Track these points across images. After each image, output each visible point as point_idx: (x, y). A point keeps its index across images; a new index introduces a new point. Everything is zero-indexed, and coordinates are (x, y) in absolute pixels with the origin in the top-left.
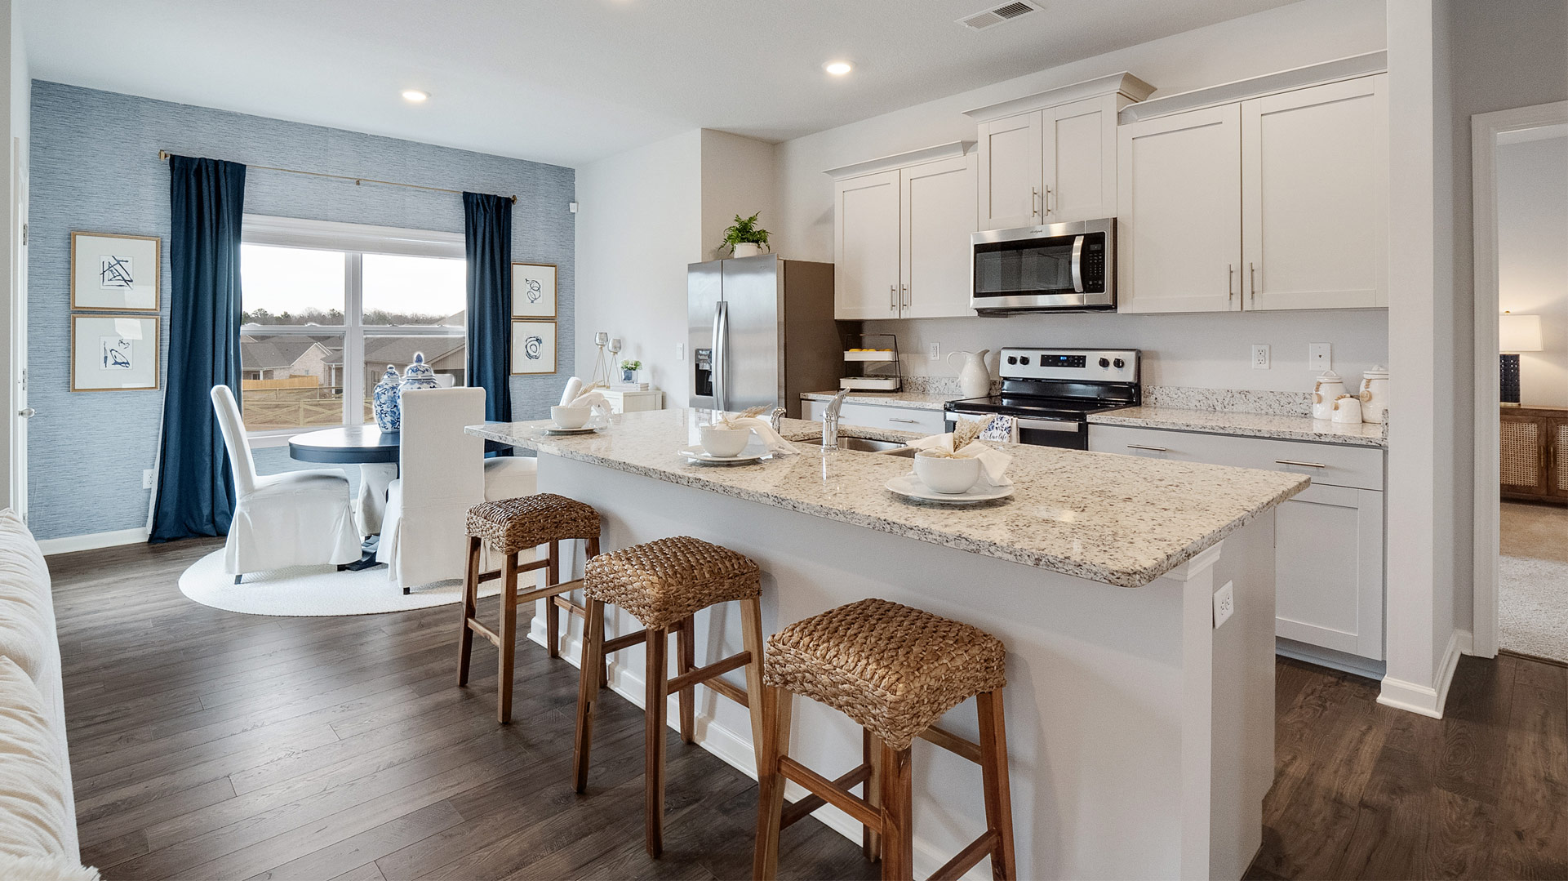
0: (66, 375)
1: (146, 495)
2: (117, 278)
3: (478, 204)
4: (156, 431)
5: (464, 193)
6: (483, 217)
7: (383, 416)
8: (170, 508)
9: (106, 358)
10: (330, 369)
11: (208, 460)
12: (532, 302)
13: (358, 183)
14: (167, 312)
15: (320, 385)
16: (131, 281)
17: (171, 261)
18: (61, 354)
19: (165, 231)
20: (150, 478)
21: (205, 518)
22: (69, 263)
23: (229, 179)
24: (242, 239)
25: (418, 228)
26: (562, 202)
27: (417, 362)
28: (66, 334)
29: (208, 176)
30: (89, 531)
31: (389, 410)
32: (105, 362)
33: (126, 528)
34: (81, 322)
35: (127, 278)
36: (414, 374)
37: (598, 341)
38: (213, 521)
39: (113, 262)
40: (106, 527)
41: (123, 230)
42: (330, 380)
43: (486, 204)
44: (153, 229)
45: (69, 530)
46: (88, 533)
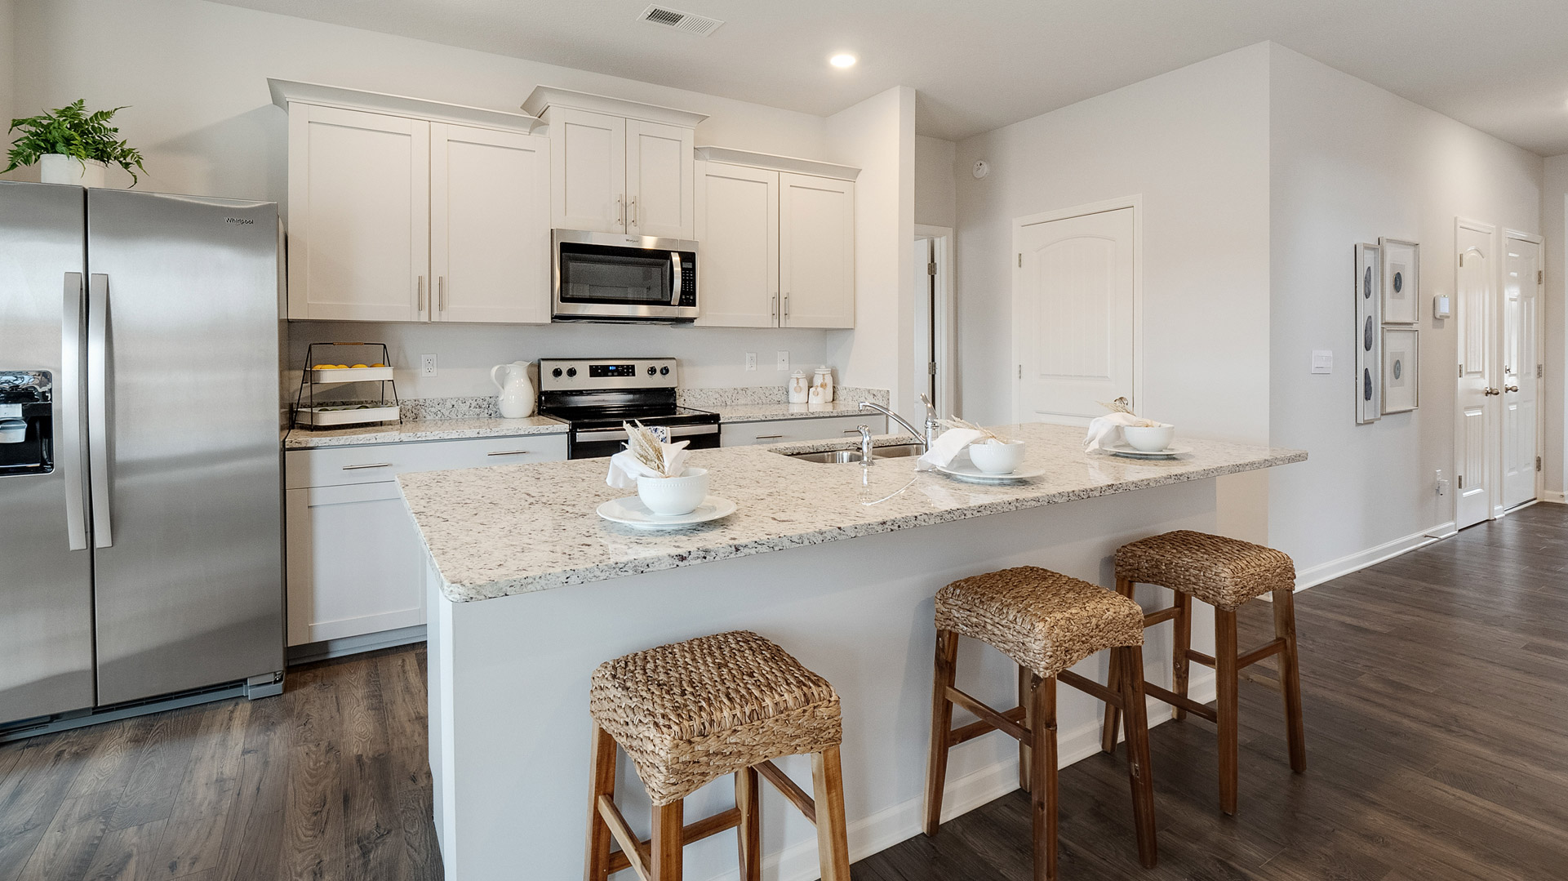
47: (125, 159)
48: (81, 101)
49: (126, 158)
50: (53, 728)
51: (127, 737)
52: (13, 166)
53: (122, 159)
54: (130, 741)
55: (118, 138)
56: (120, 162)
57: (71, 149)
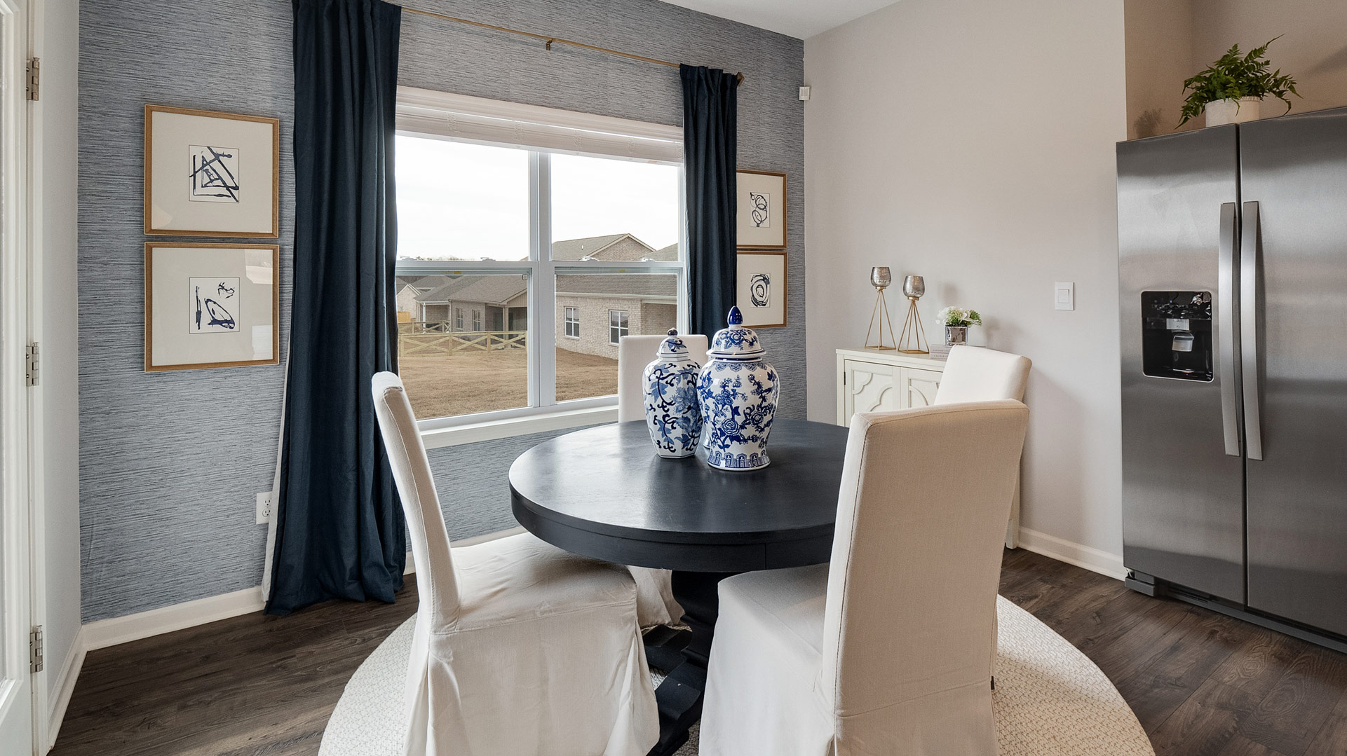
0: (138, 342)
1: (260, 534)
2: (216, 183)
3: (700, 79)
4: (275, 430)
5: (682, 66)
6: (706, 100)
7: (668, 426)
8: (296, 559)
9: (199, 313)
10: (421, 306)
11: (351, 477)
12: (758, 225)
13: (548, 47)
14: (289, 238)
15: (412, 319)
16: (236, 188)
17: (295, 156)
18: (129, 309)
19: (286, 108)
20: (266, 507)
21: (348, 573)
22: (142, 157)
23: (378, 26)
24: (396, 127)
25: (623, 117)
26: (790, 86)
27: (734, 322)
28: (137, 275)
29: (349, 23)
30: (176, 598)
31: (679, 415)
32: (198, 320)
33: (232, 590)
34: (161, 256)
35: (230, 183)
36: (734, 349)
37: (876, 280)
38: (359, 576)
39: (210, 157)
40: (201, 591)
41: (226, 105)
42: (422, 316)
43: (710, 82)
44: (268, 105)
45: (146, 600)
46: (175, 602)
47: (1278, 88)
48: (1236, 46)
49: (1279, 86)
50: (1210, 605)
51: (1272, 650)
52: (1186, 119)
53: (1275, 89)
54: (1275, 655)
55: (1271, 70)
56: (1274, 92)
57: (1226, 93)
